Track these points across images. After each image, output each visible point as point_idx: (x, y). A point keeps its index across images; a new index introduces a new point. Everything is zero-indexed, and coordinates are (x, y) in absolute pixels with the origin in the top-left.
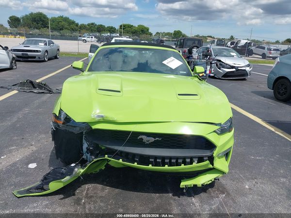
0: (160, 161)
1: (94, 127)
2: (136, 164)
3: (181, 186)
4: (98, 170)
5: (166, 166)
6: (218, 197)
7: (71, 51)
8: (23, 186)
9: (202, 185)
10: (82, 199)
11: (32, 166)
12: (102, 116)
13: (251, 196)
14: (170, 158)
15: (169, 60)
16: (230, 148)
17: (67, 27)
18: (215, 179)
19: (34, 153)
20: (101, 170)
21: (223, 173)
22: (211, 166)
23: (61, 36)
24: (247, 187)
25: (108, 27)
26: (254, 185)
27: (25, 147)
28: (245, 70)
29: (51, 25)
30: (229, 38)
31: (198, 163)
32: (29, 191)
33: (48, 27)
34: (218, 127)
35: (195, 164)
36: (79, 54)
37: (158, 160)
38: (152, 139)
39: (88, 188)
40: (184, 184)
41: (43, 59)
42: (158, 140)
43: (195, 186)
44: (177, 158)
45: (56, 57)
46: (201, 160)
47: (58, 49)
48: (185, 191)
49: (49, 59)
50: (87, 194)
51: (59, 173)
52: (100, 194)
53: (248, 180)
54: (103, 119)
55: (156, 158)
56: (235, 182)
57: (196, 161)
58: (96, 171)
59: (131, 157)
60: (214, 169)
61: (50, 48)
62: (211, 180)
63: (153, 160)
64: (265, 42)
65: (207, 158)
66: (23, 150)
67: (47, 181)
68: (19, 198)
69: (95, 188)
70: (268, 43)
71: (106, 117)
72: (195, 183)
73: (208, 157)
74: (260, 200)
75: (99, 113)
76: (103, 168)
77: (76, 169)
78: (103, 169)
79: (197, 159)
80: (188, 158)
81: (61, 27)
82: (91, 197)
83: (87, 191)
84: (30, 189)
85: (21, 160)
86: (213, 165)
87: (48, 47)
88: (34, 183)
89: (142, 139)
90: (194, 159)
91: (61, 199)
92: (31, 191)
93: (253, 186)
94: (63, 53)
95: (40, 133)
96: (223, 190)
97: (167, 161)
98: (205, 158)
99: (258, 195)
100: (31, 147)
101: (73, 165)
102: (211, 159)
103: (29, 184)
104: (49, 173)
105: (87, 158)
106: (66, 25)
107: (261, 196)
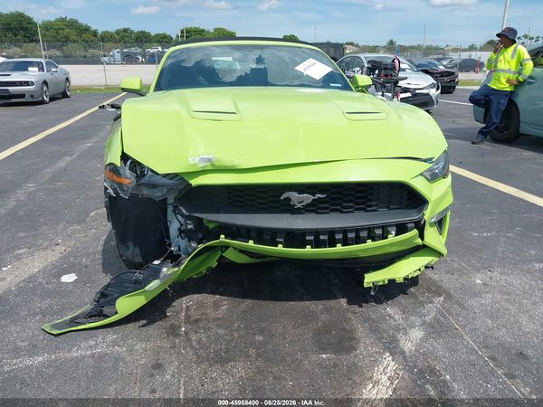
0: (326, 237)
1: (195, 182)
2: (280, 247)
3: (366, 285)
4: (203, 270)
5: (339, 245)
6: (432, 302)
7: (91, 84)
8: (60, 313)
9: (405, 279)
10: (180, 327)
11: (69, 278)
12: (210, 160)
13: (490, 296)
14: (345, 231)
15: (306, 63)
16: (446, 210)
17: (76, 38)
18: (426, 267)
19: (65, 257)
20: (210, 269)
21: (439, 254)
22: (419, 241)
23: (65, 57)
24: (478, 281)
25: (156, 36)
26: (491, 278)
27: (46, 248)
28: (428, 94)
29: (43, 36)
30: (385, 44)
31: (396, 235)
32: (74, 321)
33: (38, 41)
34: (428, 166)
35: (392, 238)
36: (108, 87)
37: (321, 237)
38: (308, 198)
39: (188, 307)
40: (371, 279)
41: (40, 99)
42: (319, 198)
43: (392, 282)
44: (357, 230)
45: (64, 95)
46: (401, 229)
47: (67, 79)
48: (372, 293)
49: (52, 99)
50: (187, 317)
51: (130, 282)
52: (212, 314)
53: (478, 270)
54: (212, 165)
55: (317, 233)
56: (456, 276)
57: (394, 233)
58: (201, 273)
59: (268, 237)
60: (424, 247)
61: (51, 77)
62: (419, 270)
63: (312, 238)
64: (450, 48)
65: (413, 225)
66: (42, 253)
67: (109, 298)
68: (56, 335)
69: (201, 305)
70: (456, 50)
71: (218, 160)
72: (391, 277)
73: (414, 222)
74: (507, 300)
75: (203, 154)
76: (214, 264)
77: (165, 270)
78: (214, 266)
79: (395, 228)
80: (378, 228)
81: (63, 40)
82: (197, 321)
83: (187, 311)
84: (76, 318)
85: (43, 271)
86: (422, 239)
87: (46, 75)
88: (80, 306)
89: (288, 199)
90: (389, 229)
91: (144, 326)
92: (79, 321)
93: (488, 279)
94: (76, 89)
95: (69, 222)
96: (438, 291)
97: (339, 236)
98: (409, 225)
99: (501, 292)
100: (57, 247)
101: (156, 262)
102: (420, 227)
103: (71, 310)
104: (109, 285)
105: (179, 250)
106: (73, 34)
107: (509, 294)
